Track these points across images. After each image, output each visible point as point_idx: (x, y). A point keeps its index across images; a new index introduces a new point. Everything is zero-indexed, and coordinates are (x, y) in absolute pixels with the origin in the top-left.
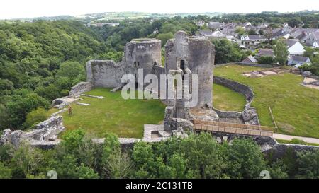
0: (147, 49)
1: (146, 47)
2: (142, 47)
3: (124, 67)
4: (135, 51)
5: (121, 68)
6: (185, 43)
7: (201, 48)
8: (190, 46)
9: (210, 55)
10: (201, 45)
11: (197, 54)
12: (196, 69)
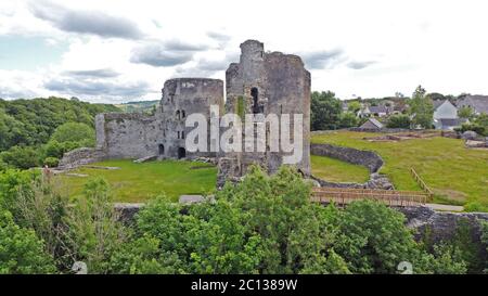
0: (199, 88)
1: (196, 85)
2: (189, 85)
3: (159, 121)
4: (178, 92)
5: (155, 123)
6: (258, 58)
7: (286, 68)
8: (267, 64)
9: (302, 82)
10: (286, 62)
11: (279, 77)
12: (279, 104)
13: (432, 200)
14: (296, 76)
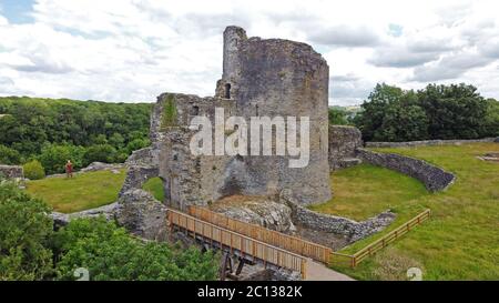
6: (232, 47)
7: (264, 56)
8: (241, 54)
9: (289, 74)
10: (265, 48)
11: (255, 68)
12: (254, 104)
13: (351, 268)
14: (278, 66)
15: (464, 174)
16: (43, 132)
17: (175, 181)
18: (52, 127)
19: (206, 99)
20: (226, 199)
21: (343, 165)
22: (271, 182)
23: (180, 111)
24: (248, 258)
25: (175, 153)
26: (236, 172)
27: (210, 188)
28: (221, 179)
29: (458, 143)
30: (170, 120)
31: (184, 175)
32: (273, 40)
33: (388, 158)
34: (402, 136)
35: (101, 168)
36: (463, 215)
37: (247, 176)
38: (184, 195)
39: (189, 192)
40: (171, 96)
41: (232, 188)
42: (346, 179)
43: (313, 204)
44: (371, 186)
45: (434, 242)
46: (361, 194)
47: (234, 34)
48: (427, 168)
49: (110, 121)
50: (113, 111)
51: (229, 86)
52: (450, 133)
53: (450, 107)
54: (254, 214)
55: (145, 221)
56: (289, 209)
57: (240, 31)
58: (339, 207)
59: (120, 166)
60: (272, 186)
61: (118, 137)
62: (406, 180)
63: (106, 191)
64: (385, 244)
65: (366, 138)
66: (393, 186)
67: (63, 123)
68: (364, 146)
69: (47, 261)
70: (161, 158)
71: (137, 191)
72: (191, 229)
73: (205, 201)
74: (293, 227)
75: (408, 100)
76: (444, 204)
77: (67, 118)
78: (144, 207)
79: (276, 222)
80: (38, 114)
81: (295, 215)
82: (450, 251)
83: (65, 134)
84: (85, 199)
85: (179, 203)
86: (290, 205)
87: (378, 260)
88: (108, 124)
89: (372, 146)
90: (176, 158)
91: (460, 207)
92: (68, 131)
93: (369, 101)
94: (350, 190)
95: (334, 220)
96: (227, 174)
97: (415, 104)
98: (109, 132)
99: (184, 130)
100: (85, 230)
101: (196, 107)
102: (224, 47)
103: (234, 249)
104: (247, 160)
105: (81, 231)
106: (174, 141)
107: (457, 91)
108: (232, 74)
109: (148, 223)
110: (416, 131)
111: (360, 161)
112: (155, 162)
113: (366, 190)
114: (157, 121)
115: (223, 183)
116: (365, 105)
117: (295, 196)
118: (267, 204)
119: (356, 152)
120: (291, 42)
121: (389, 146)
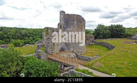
6: (62, 16)
7: (70, 18)
8: (64, 18)
9: (76, 23)
10: (70, 16)
11: (68, 21)
12: (67, 30)
13: (88, 66)
14: (73, 21)
15: (117, 46)
16: (11, 36)
17: (49, 48)
18: (13, 35)
19: (56, 28)
20: (60, 52)
21: (90, 45)
22: (71, 48)
23: (50, 31)
24: (66, 65)
25: (48, 41)
26: (63, 46)
27: (57, 50)
28: (59, 48)
29: (118, 39)
30: (47, 34)
31: (51, 47)
32: (72, 14)
33: (101, 43)
34: (104, 37)
35: (29, 46)
36: (115, 55)
37: (66, 47)
38: (51, 51)
39: (52, 51)
40: (47, 28)
41: (62, 50)
42: (90, 48)
43: (82, 53)
44: (96, 49)
45: (107, 61)
46: (93, 52)
47: (62, 13)
48: (109, 45)
49: (29, 33)
50: (29, 31)
51: (61, 25)
52: (116, 36)
53: (116, 30)
54: (67, 56)
55: (42, 57)
56: (75, 55)
57: (64, 12)
58: (88, 54)
59: (33, 45)
60: (72, 49)
61: (31, 38)
62: (105, 48)
63: (31, 51)
64: (96, 61)
65: (96, 38)
66: (101, 50)
67: (16, 34)
68: (95, 40)
69: (22, 65)
70: (45, 43)
71: (40, 50)
72: (53, 59)
73: (56, 53)
74: (76, 59)
75: (106, 28)
76: (111, 53)
77: (17, 33)
78: (42, 54)
79: (72, 58)
80: (10, 32)
81: (77, 56)
82: (110, 62)
83: (17, 37)
84: (26, 53)
85: (49, 53)
86: (76, 54)
87: (94, 64)
88: (28, 34)
89: (97, 40)
90: (49, 43)
91: (114, 53)
92: (17, 36)
93: (96, 29)
94: (91, 51)
95: (86, 57)
96: (61, 47)
97: (108, 29)
98: (29, 37)
99: (50, 36)
100: (29, 58)
101: (53, 31)
102: (60, 16)
103: (63, 63)
104: (66, 43)
105: (28, 58)
106: (48, 39)
107: (118, 26)
108: (62, 22)
109: (43, 57)
110: (108, 36)
111: (94, 44)
112: (44, 43)
113: (95, 51)
114: (44, 34)
115: (60, 49)
116: (95, 30)
117: (77, 52)
118: (70, 53)
119: (93, 41)
120: (76, 15)
121: (101, 40)
